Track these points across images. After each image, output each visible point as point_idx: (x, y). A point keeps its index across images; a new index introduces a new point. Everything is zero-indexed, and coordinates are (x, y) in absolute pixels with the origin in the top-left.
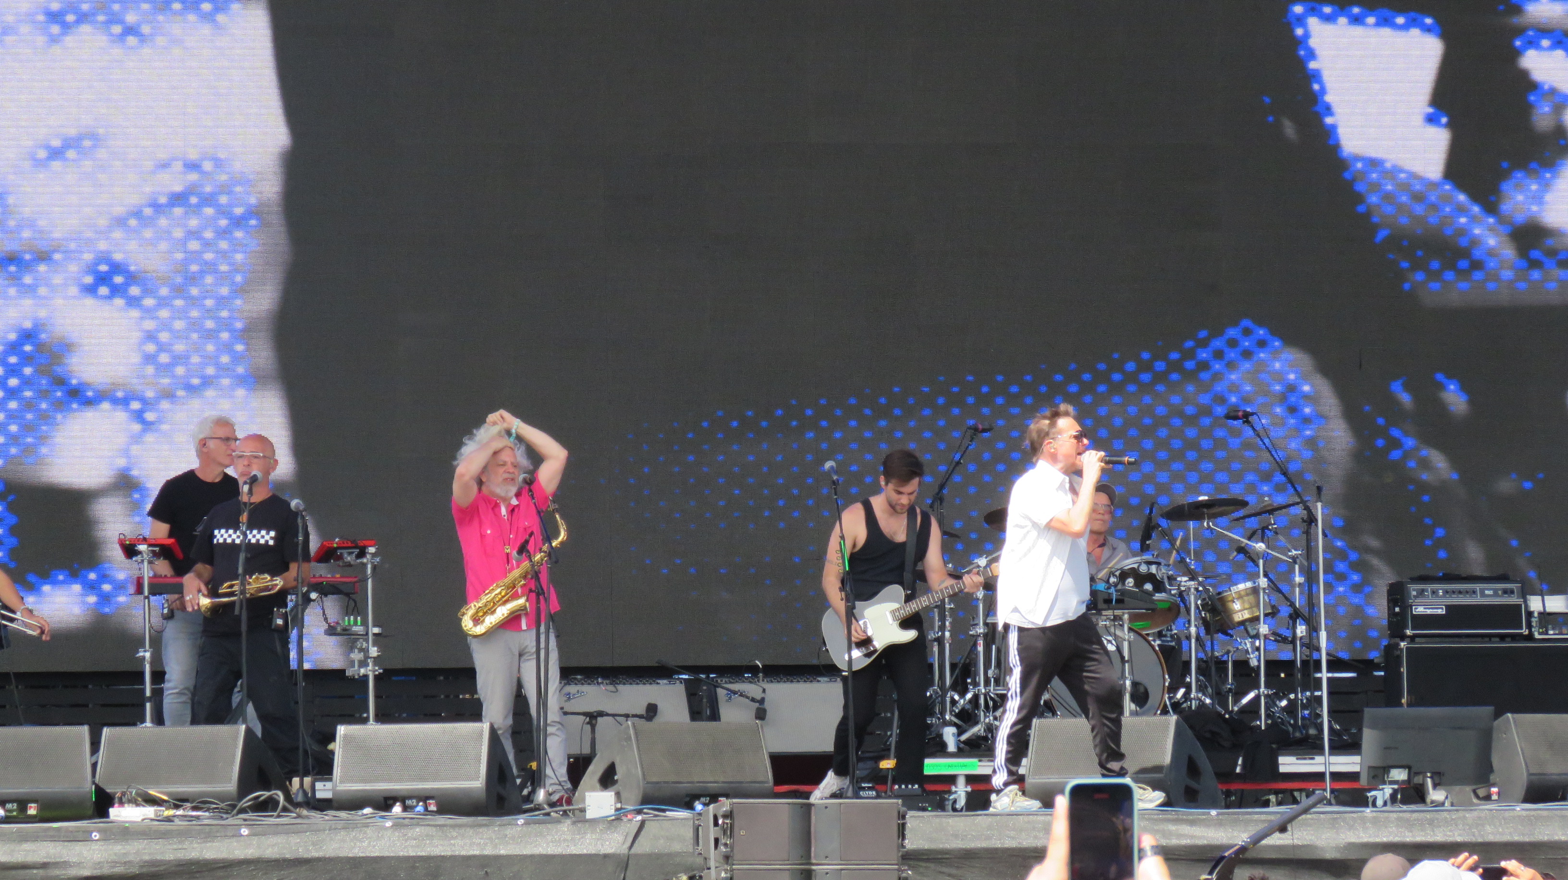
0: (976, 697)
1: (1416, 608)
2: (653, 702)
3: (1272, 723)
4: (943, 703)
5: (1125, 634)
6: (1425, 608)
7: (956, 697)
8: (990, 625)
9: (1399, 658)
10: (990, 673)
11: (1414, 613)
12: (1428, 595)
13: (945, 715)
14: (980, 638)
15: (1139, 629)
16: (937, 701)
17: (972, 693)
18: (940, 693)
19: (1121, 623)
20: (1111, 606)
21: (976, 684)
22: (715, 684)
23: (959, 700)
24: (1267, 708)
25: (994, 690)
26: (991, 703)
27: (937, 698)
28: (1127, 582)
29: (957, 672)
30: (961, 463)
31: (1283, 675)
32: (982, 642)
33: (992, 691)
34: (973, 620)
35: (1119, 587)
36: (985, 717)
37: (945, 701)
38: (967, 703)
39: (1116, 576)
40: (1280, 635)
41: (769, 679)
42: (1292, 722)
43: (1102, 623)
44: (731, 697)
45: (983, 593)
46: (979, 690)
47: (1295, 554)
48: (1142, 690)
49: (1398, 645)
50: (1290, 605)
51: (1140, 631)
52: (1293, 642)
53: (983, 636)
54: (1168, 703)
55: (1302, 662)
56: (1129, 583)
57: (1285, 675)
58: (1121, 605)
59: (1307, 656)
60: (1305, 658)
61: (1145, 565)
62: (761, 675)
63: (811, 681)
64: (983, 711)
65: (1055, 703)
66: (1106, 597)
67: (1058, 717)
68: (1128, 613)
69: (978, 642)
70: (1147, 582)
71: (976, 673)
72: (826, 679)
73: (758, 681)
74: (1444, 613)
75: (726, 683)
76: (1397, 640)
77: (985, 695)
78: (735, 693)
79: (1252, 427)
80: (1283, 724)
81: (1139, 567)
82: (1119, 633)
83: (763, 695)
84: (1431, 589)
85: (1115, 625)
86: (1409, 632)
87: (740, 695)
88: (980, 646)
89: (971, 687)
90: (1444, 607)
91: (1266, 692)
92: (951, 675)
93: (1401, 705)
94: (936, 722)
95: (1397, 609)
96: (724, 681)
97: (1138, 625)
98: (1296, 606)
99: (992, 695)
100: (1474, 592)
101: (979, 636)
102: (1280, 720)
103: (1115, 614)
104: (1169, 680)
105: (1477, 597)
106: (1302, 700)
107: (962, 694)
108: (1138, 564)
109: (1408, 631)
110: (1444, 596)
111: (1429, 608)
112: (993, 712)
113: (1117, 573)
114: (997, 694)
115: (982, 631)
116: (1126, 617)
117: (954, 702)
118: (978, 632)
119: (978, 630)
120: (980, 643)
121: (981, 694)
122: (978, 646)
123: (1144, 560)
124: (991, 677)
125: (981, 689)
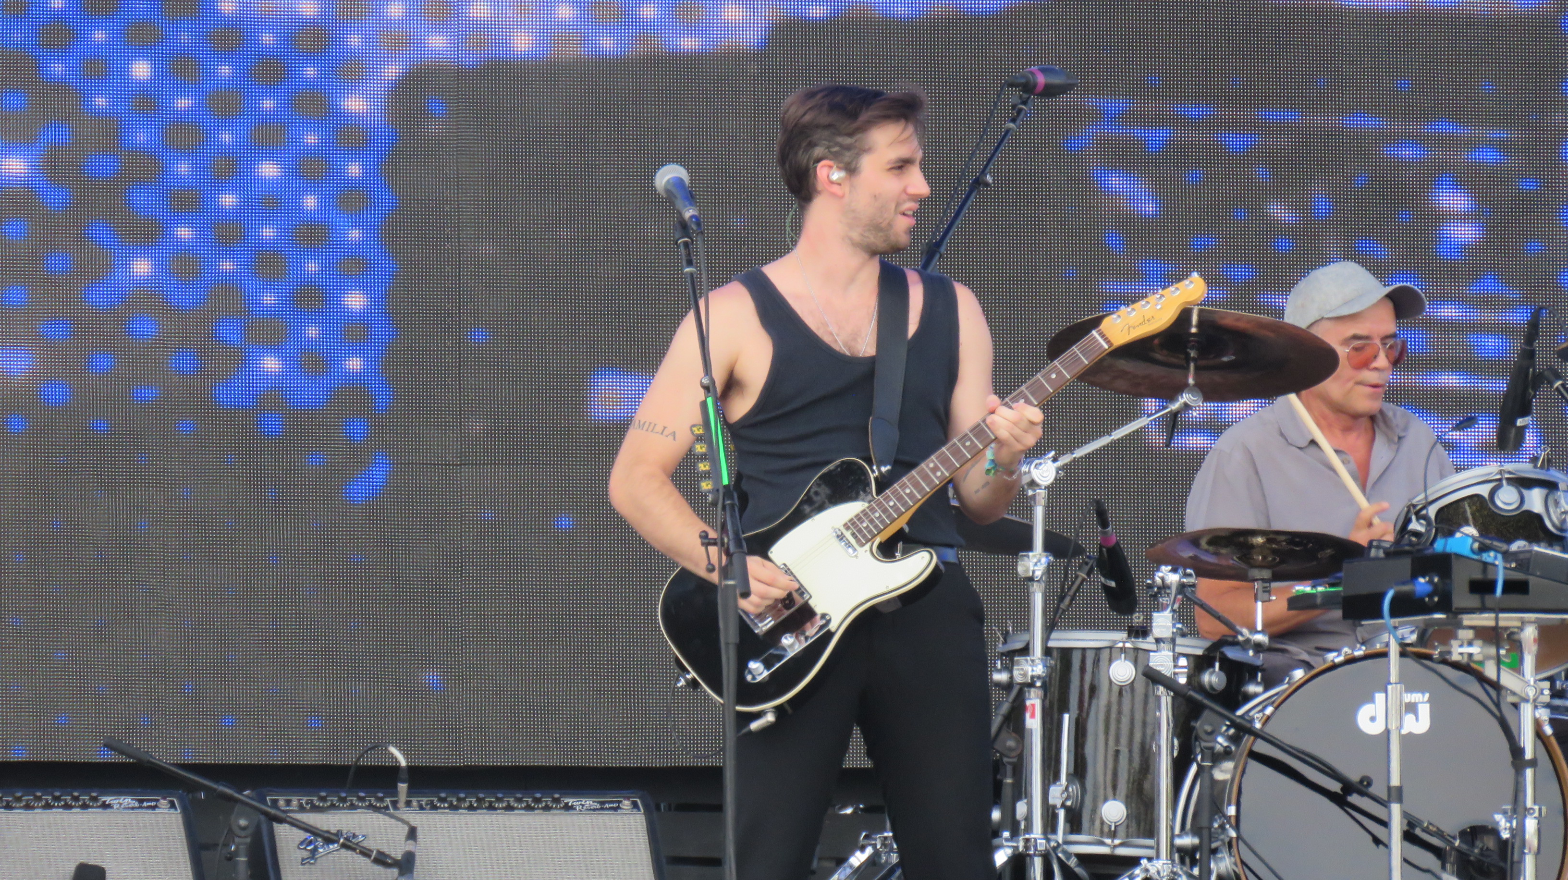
2: (92, 862)
5: (1527, 683)
10: (1057, 793)
14: (1032, 692)
17: (1009, 851)
19: (1512, 649)
20: (1489, 600)
22: (273, 811)
30: (987, 185)
32: (1037, 703)
34: (1005, 642)
39: (1426, 518)
41: (424, 800)
43: (1461, 650)
44: (315, 849)
45: (1044, 560)
46: (1027, 841)
53: (1044, 686)
58: (1515, 599)
61: (1512, 488)
62: (403, 787)
63: (547, 808)
66: (1478, 576)
68: (1537, 621)
69: (1028, 703)
72: (589, 802)
73: (395, 804)
75: (302, 809)
78: (329, 839)
81: (1493, 493)
82: (1508, 679)
83: (410, 846)
87: (344, 846)
88: (1033, 716)
89: (1006, 834)
96: (295, 802)
101: (1032, 685)
108: (1490, 486)
115: (1039, 670)
116: (1529, 634)
118: (1030, 674)
119: (1030, 669)
120: (1033, 705)
121: (1035, 855)
122: (1028, 715)
123: (1510, 473)
124: (1059, 806)
125: (1035, 840)
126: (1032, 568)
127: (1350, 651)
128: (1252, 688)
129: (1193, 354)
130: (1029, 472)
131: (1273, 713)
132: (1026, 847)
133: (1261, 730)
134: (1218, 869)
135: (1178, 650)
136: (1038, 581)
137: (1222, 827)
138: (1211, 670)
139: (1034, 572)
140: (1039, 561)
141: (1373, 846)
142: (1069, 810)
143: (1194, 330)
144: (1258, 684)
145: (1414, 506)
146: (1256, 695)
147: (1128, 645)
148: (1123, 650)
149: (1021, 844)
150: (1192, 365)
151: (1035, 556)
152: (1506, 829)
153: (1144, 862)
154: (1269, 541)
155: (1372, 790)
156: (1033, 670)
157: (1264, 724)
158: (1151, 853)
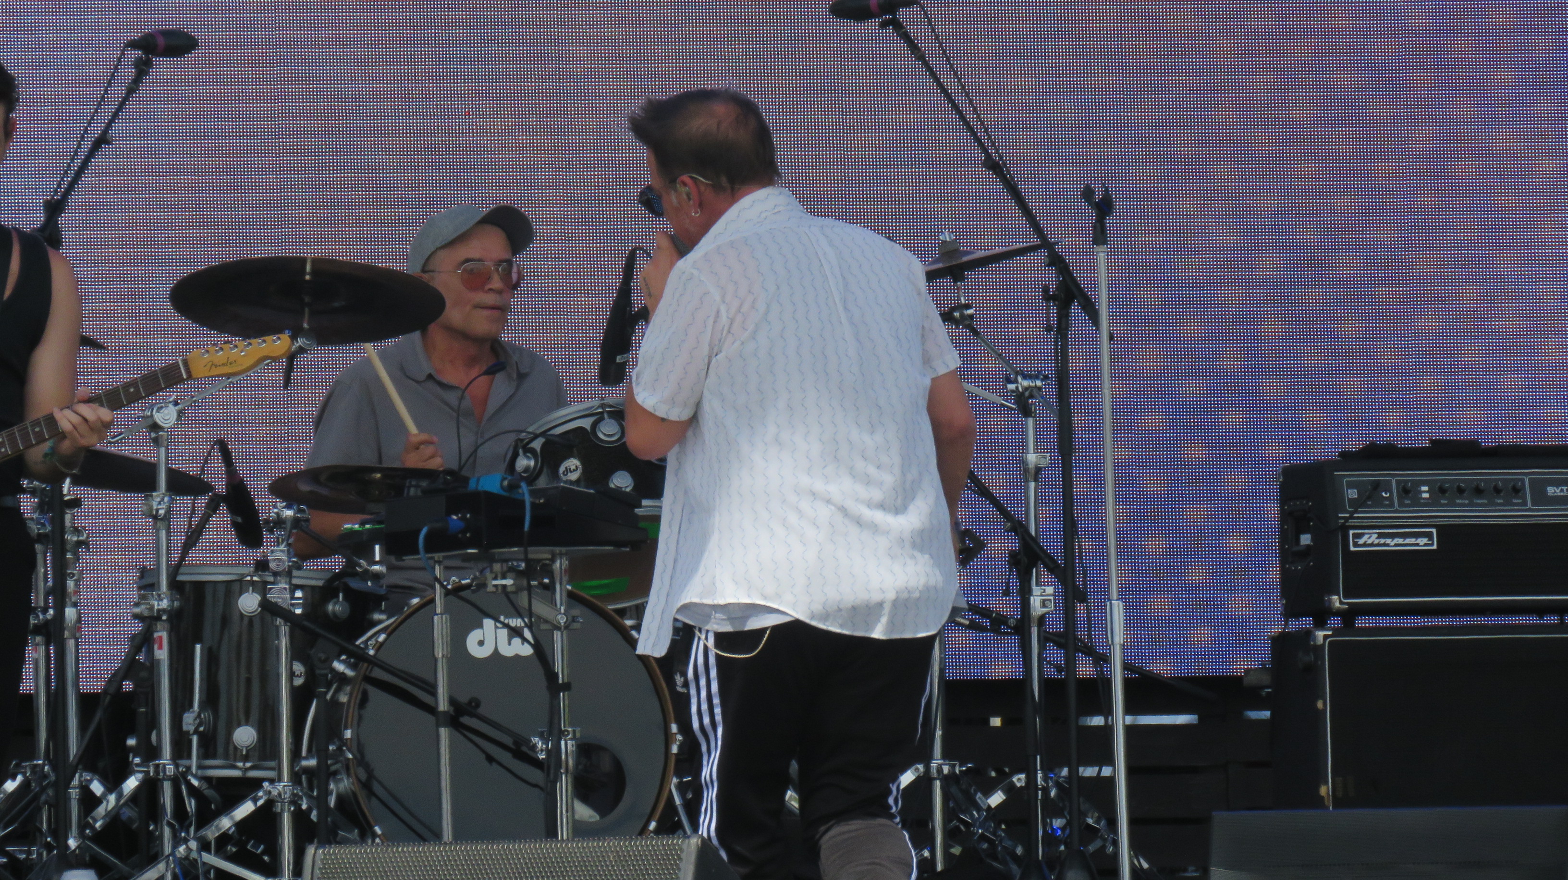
0: (150, 787)
1: (1358, 536)
3: (962, 852)
4: (60, 806)
6: (1381, 536)
7: (97, 788)
8: (188, 587)
9: (1312, 671)
10: (189, 721)
11: (1352, 549)
12: (1390, 499)
13: (67, 839)
14: (159, 625)
15: (594, 596)
16: (43, 798)
17: (141, 776)
18: (53, 777)
19: (546, 581)
20: (517, 534)
21: (151, 753)
23: (104, 795)
24: (949, 814)
25: (200, 767)
26: (191, 805)
27: (43, 789)
28: (562, 469)
29: (98, 715)
31: (996, 722)
32: (164, 635)
33: (194, 770)
35: (542, 482)
36: (177, 841)
37: (67, 798)
38: (125, 804)
39: (533, 451)
40: (985, 613)
42: (1019, 850)
43: (495, 582)
45: (166, 499)
46: (157, 766)
47: (1026, 389)
48: (606, 765)
49: (1308, 634)
50: (1013, 529)
51: (599, 604)
52: (1021, 629)
53: (169, 620)
54: (678, 801)
55: (1047, 684)
56: (568, 471)
57: (1003, 722)
58: (544, 533)
59: (1059, 669)
60: (1051, 673)
61: (613, 421)
64: (170, 824)
65: (370, 808)
66: (507, 512)
67: (377, 840)
68: (567, 554)
69: (156, 635)
70: (623, 469)
71: (154, 723)
74: (1435, 547)
76: (1307, 622)
77: (177, 781)
79: (906, 37)
80: (994, 857)
81: (594, 425)
82: (540, 608)
84: (1398, 482)
85: (529, 588)
86: (1336, 601)
88: (160, 648)
89: (137, 760)
90: (1434, 531)
91: (946, 770)
92: (83, 727)
93: (1317, 802)
94: (40, 855)
95: (1306, 539)
97: (593, 587)
98: (1026, 530)
99: (195, 783)
100: (1517, 491)
101: (158, 618)
102: (985, 846)
103: (531, 556)
104: (679, 737)
105: (1525, 503)
106: (1046, 790)
107: (114, 783)
108: (591, 420)
109: (1335, 597)
110: (1433, 502)
111: (1393, 536)
112: (197, 829)
113: (537, 445)
114: (208, 780)
115: (165, 604)
116: (561, 565)
117: (90, 802)
118: (156, 607)
119: (156, 603)
120: (161, 638)
121: (164, 779)
122: (156, 647)
123: (611, 406)
124: (191, 732)
125: (164, 765)
126: (155, 507)
127: (457, 580)
128: (377, 616)
129: (307, 299)
130: (152, 416)
131: (385, 640)
132: (157, 772)
133: (374, 656)
134: (338, 789)
135: (295, 581)
136: (161, 519)
137: (340, 749)
138: (335, 600)
139: (157, 511)
140: (163, 500)
141: (486, 763)
142: (202, 737)
143: (308, 277)
144: (382, 612)
145: (522, 440)
146: (380, 622)
147: (255, 578)
148: (252, 583)
149: (152, 770)
150: (307, 310)
151: (158, 496)
152: (542, 750)
153: (266, 784)
154: (384, 477)
155: (481, 711)
156: (159, 605)
157: (377, 651)
158: (271, 774)
